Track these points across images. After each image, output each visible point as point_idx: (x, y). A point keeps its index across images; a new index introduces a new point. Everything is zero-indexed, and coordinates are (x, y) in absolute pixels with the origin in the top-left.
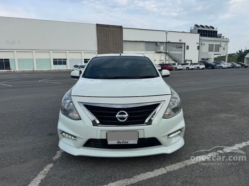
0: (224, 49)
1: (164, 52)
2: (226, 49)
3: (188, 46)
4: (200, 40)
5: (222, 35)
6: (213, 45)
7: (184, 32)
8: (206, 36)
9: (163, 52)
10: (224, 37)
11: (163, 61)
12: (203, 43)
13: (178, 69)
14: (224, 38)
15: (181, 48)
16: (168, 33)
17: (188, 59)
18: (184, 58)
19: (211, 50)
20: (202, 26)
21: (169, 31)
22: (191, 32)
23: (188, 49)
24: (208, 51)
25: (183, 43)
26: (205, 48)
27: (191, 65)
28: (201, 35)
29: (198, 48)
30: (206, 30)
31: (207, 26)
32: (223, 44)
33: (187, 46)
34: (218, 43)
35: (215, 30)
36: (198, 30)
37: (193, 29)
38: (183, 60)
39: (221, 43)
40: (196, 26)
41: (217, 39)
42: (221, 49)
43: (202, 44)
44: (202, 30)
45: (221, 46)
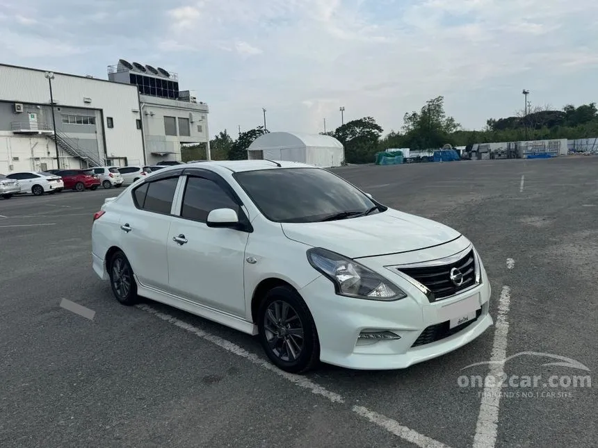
0: (200, 129)
1: (43, 133)
2: (203, 129)
3: (110, 119)
4: (140, 103)
5: (192, 95)
6: (175, 118)
7: (92, 79)
8: (153, 94)
9: (40, 132)
10: (195, 98)
11: (43, 161)
12: (149, 113)
13: (113, 184)
14: (195, 102)
15: (92, 121)
16: (53, 78)
17: (116, 156)
18: (105, 152)
19: (170, 130)
20: (139, 66)
21: (54, 73)
22: (112, 79)
23: (111, 125)
24: (163, 133)
25: (97, 109)
26: (156, 126)
27: (146, 173)
28: (140, 90)
29: (140, 124)
30: (151, 78)
31: (150, 68)
32: (196, 117)
33: (108, 118)
34: (185, 115)
35: (171, 79)
36: (131, 75)
37: (115, 71)
38: (102, 157)
39: (190, 115)
40: (124, 63)
41: (183, 104)
42: (193, 129)
43: (146, 115)
44: (140, 77)
45: (192, 122)
